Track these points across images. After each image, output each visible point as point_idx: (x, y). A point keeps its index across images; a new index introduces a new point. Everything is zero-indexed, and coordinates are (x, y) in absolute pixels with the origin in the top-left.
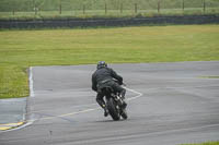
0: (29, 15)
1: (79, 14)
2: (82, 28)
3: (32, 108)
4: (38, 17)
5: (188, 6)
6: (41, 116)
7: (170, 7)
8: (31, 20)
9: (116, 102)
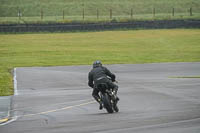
0: (13, 20)
1: (59, 19)
2: (62, 32)
3: (16, 105)
4: (22, 22)
5: (159, 12)
6: (25, 113)
7: (142, 13)
8: (16, 25)
9: (111, 97)
